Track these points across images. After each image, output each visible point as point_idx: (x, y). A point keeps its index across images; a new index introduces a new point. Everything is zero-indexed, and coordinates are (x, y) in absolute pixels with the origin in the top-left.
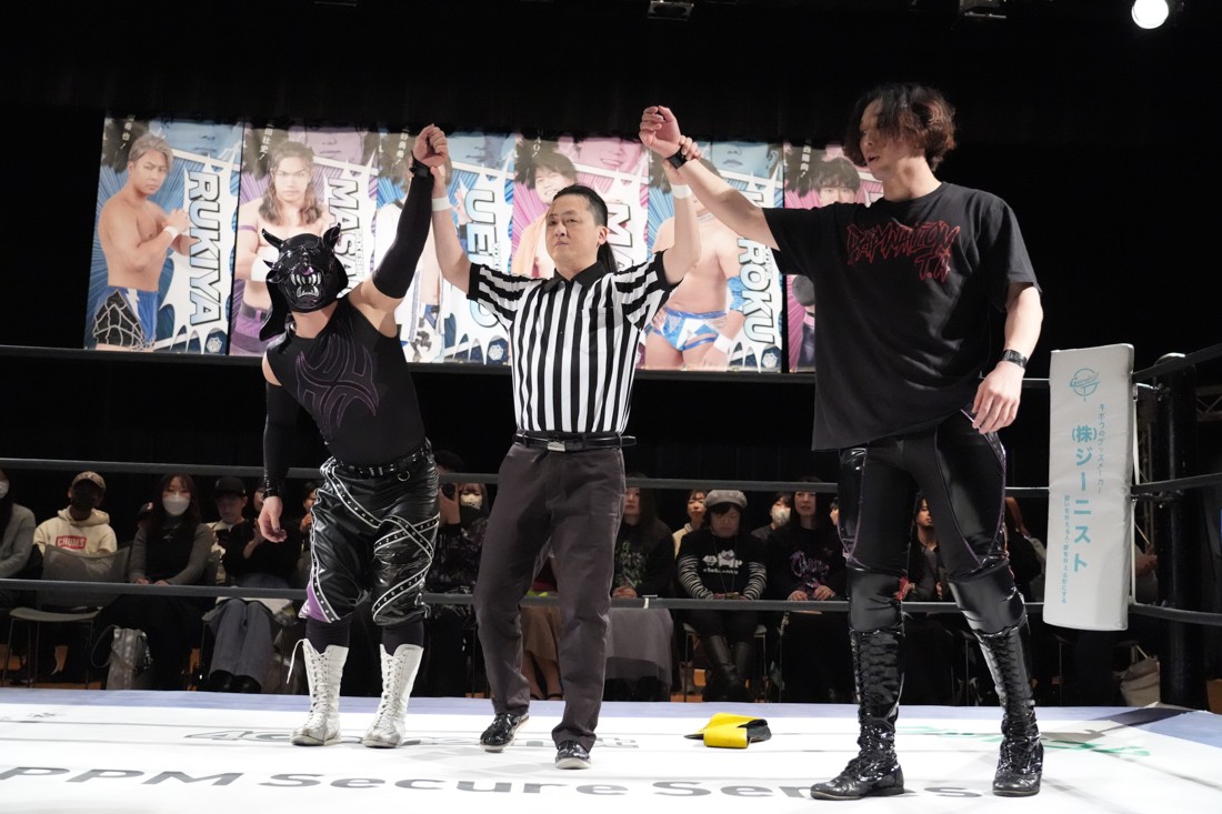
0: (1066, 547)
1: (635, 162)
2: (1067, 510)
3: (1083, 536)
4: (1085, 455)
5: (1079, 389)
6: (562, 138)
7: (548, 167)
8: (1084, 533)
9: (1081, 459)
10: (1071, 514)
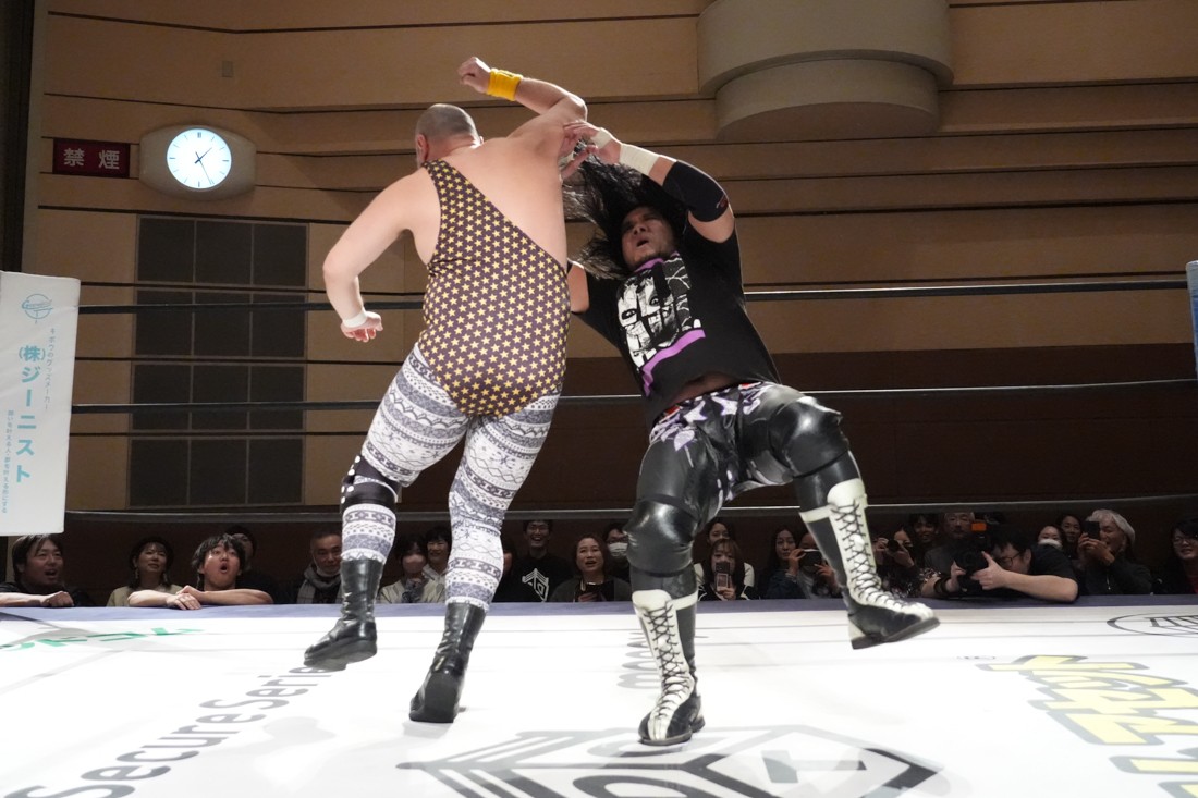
0: (7, 459)
2: (10, 425)
3: (26, 448)
4: (31, 375)
5: (31, 312)
8: (27, 446)
9: (27, 376)
10: (14, 427)
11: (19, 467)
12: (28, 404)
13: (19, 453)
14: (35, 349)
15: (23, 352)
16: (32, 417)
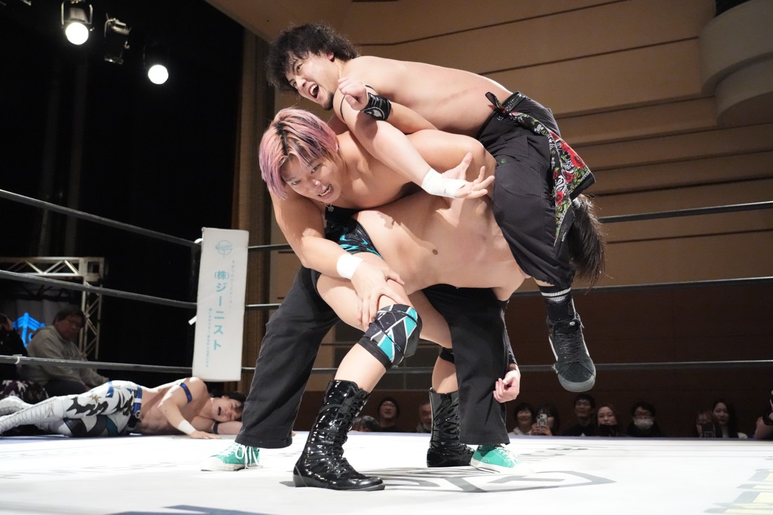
0: (209, 336)
2: (210, 316)
4: (221, 287)
5: (221, 251)
8: (219, 329)
9: (220, 289)
10: (212, 318)
11: (215, 341)
12: (220, 305)
13: (215, 333)
14: (224, 272)
15: (217, 274)
16: (222, 312)
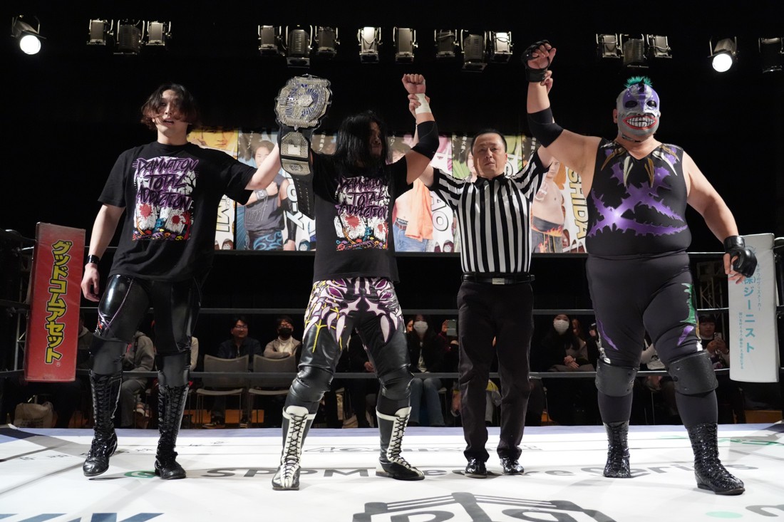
0: (741, 340)
1: (444, 147)
2: (741, 320)
3: (751, 333)
4: (749, 291)
6: (405, 136)
7: (398, 150)
8: (751, 332)
9: (748, 293)
10: (743, 322)
11: (748, 344)
12: (749, 308)
13: (747, 336)
16: (753, 316)
